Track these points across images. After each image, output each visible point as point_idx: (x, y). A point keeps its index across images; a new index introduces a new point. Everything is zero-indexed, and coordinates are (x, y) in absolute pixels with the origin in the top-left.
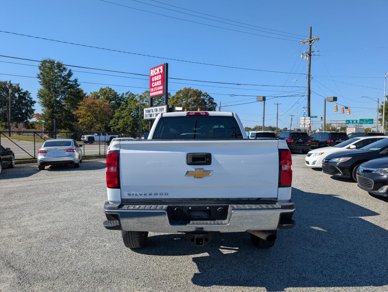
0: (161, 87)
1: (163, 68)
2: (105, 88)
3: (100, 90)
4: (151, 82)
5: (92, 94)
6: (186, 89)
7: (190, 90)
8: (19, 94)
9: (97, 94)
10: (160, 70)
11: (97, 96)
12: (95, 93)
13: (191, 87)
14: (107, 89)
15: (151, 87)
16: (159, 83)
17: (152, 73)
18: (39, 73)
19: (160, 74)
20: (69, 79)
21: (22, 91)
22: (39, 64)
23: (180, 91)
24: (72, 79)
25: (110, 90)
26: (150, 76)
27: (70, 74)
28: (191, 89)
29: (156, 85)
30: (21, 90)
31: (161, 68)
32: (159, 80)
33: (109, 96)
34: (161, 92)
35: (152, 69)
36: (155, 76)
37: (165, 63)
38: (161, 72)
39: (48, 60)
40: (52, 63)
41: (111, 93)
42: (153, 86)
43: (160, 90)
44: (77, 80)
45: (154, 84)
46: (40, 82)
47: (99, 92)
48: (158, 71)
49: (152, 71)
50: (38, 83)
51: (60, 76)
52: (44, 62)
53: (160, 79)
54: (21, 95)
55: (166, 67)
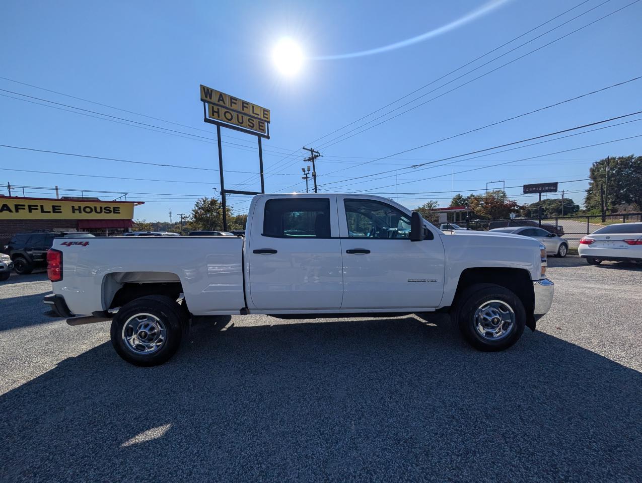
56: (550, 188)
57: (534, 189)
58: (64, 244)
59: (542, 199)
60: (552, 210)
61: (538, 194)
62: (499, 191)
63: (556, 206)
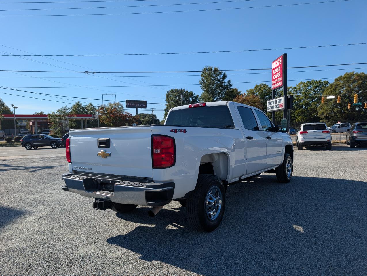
0: (280, 79)
1: (282, 60)
2: (260, 84)
3: (255, 87)
4: (273, 74)
5: (248, 91)
6: (347, 74)
7: (353, 74)
8: (193, 98)
9: (252, 91)
10: (279, 62)
11: (252, 93)
12: (251, 90)
13: (354, 72)
14: (262, 85)
15: (273, 80)
16: (279, 75)
17: (273, 66)
18: (201, 80)
19: (280, 65)
20: (224, 81)
21: (195, 96)
22: (200, 73)
23: (340, 78)
24: (226, 80)
25: (264, 86)
26: (272, 69)
27: (225, 77)
28: (355, 73)
29: (276, 77)
30: (193, 95)
31: (280, 60)
32: (278, 72)
33: (263, 91)
34: (280, 84)
35: (273, 62)
36: (276, 68)
37: (284, 54)
38: (280, 63)
39: (207, 67)
40: (211, 69)
41: (265, 88)
42: (274, 78)
43: (279, 82)
44: (230, 81)
45: (275, 77)
46: (202, 87)
47: (255, 89)
48: (278, 63)
49: (273, 64)
50: (200, 88)
51: (217, 80)
52: (205, 70)
53: (279, 70)
54: (194, 99)
55: (285, 57)
56: (142, 105)
57: (133, 104)
58: (172, 131)
59: (139, 113)
60: (146, 122)
61: (135, 109)
62: (118, 104)
63: (148, 119)
